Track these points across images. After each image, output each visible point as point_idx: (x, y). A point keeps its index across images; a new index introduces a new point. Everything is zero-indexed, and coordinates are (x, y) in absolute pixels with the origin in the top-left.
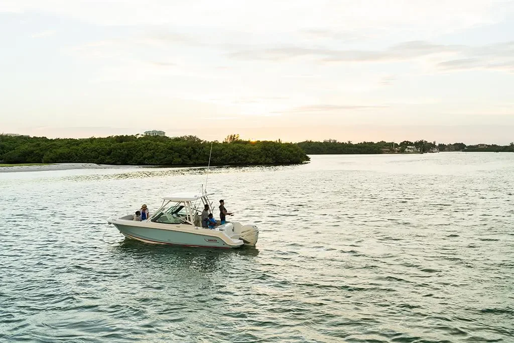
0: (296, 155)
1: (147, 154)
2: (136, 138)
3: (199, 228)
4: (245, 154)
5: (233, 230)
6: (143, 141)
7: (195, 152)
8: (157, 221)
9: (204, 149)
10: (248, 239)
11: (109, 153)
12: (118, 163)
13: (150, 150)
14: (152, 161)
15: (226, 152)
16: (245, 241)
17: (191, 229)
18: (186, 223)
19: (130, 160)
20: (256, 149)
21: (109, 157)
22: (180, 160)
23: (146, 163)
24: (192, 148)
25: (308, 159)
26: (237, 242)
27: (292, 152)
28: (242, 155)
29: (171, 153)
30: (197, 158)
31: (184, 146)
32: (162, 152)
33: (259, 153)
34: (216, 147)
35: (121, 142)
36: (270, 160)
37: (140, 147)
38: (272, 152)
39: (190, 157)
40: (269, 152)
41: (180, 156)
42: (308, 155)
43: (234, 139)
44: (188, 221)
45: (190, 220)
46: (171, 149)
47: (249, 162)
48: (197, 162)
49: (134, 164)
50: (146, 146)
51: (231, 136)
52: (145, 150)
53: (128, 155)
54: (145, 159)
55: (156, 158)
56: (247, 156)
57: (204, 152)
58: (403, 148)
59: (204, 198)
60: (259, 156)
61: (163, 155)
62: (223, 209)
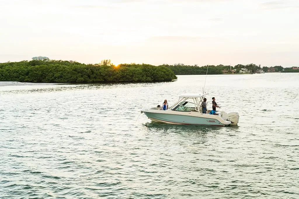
0: (168, 75)
1: (57, 75)
4: (131, 74)
7: (93, 72)
8: (176, 110)
10: (233, 120)
11: (27, 74)
12: (36, 81)
13: (59, 71)
16: (231, 122)
17: (198, 114)
19: (43, 79)
21: (27, 77)
22: (82, 79)
23: (57, 81)
24: (91, 70)
27: (165, 72)
28: (129, 75)
29: (75, 74)
30: (95, 78)
32: (68, 73)
37: (51, 69)
39: (89, 76)
40: (148, 72)
41: (82, 76)
43: (107, 63)
46: (75, 70)
47: (134, 80)
48: (95, 80)
50: (56, 69)
51: (104, 61)
52: (55, 71)
53: (42, 75)
54: (55, 78)
55: (64, 77)
56: (132, 76)
57: (100, 73)
58: (238, 69)
59: (202, 97)
60: (141, 75)
61: (69, 75)
62: (214, 103)
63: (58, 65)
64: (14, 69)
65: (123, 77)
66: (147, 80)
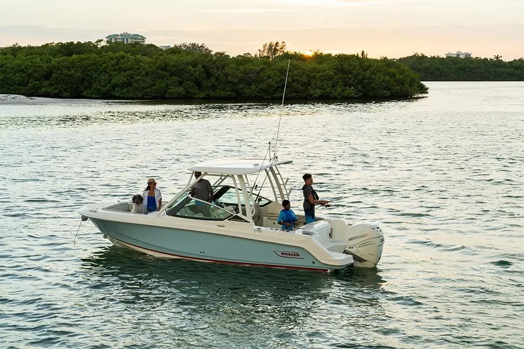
0: (402, 83)
1: (119, 79)
2: (96, 47)
3: (262, 228)
4: (304, 79)
5: (330, 235)
6: (111, 54)
7: (209, 75)
8: (179, 214)
9: (227, 70)
10: (362, 252)
11: (47, 76)
12: (65, 94)
13: (125, 71)
14: (128, 92)
15: (269, 77)
16: (356, 258)
17: (246, 230)
18: (237, 218)
19: (86, 88)
20: (324, 71)
21: (47, 82)
22: (181, 90)
23: (118, 94)
24: (203, 67)
25: (424, 90)
26: (340, 259)
27: (393, 75)
28: (299, 82)
29: (163, 77)
30: (214, 88)
31: (188, 64)
32: (147, 74)
33: (331, 78)
34: (249, 66)
35: (70, 55)
36: (351, 91)
37: (104, 65)
38: (356, 76)
39: (199, 84)
40: (350, 76)
41: (180, 84)
42: (424, 83)
43: (276, 50)
44: (240, 215)
45: (244, 213)
46: (164, 68)
47: (311, 96)
48: (212, 94)
49: (94, 96)
50: (117, 64)
51: (271, 45)
52: (116, 70)
53: (83, 79)
54: (114, 87)
55: (135, 85)
56: (308, 84)
57: (226, 75)
60: (330, 83)
61: (149, 80)
62: (310, 192)
63: (122, 53)
66: (346, 94)
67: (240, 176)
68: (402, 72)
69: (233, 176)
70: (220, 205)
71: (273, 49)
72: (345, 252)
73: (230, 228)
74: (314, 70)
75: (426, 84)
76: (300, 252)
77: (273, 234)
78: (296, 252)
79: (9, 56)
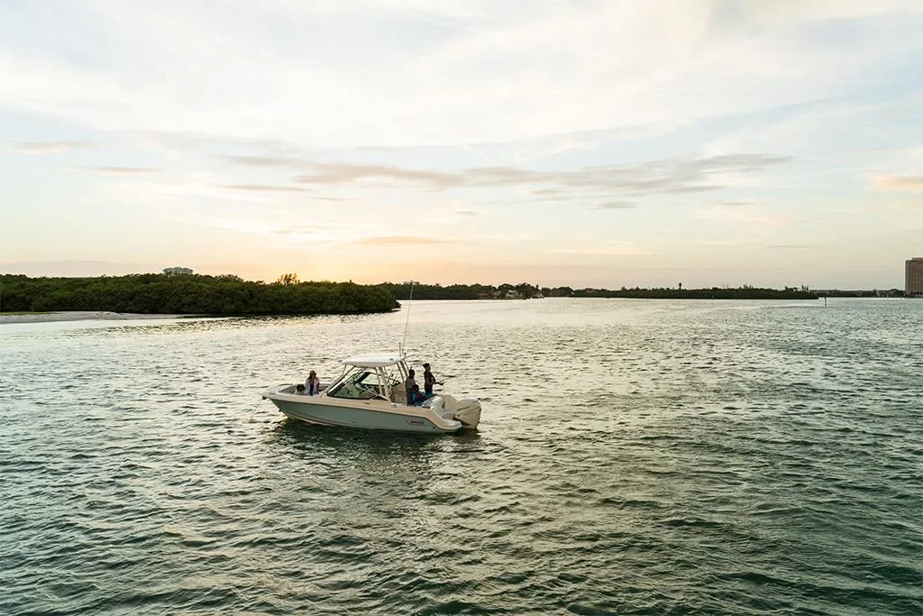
0: (384, 301)
1: (189, 299)
3: (398, 405)
4: (321, 300)
5: (443, 407)
6: (180, 282)
7: (252, 295)
8: (336, 395)
10: (466, 419)
11: (132, 297)
12: (147, 311)
13: (191, 294)
15: (296, 297)
16: (463, 423)
17: (386, 406)
18: (379, 398)
19: (161, 307)
20: (332, 293)
21: (131, 303)
25: (398, 306)
26: (453, 425)
27: (379, 296)
28: (316, 301)
29: (219, 298)
30: (256, 305)
31: (237, 289)
32: (207, 296)
33: (337, 298)
34: (281, 291)
35: (147, 282)
36: (352, 307)
37: (175, 290)
38: (355, 297)
39: (245, 303)
40: (351, 296)
41: (232, 302)
42: (397, 301)
43: (289, 279)
44: (381, 395)
45: (384, 393)
46: (220, 292)
51: (286, 276)
52: (184, 293)
53: (159, 300)
54: (183, 305)
55: (199, 304)
56: (321, 303)
57: (266, 296)
58: (503, 292)
59: (401, 363)
60: (338, 301)
61: (209, 300)
62: (428, 376)
63: (189, 282)
64: (106, 288)
65: (307, 304)
66: (348, 309)
67: (380, 368)
68: (384, 294)
69: (374, 368)
70: (363, 386)
71: (288, 279)
72: (455, 419)
73: (374, 405)
74: (326, 293)
75: (400, 302)
76: (425, 421)
77: (402, 408)
78: (422, 421)
79: (100, 283)
